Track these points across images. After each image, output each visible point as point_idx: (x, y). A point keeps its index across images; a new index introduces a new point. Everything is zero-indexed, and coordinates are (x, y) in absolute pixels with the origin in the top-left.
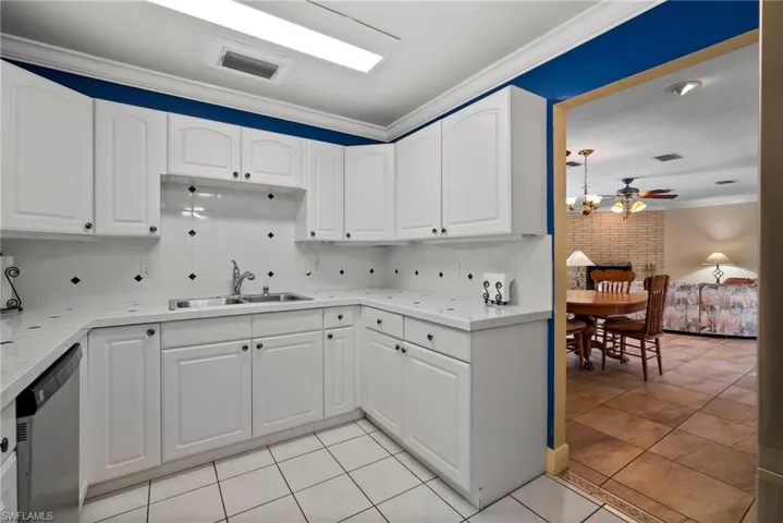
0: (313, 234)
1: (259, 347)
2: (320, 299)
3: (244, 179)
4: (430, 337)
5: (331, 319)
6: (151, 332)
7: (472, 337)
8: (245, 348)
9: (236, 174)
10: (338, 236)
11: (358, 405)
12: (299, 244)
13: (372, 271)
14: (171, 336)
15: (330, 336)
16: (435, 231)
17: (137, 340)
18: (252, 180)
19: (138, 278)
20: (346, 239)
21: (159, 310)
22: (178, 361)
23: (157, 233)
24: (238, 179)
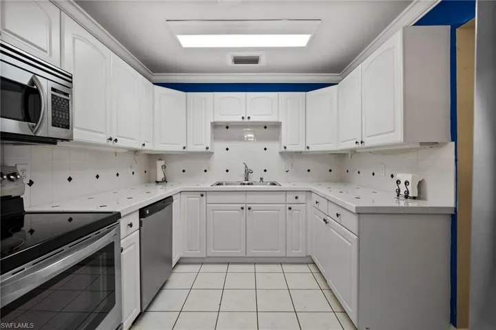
0: (285, 148)
1: (249, 209)
2: (285, 186)
3: (247, 120)
4: (338, 215)
5: (291, 197)
6: (202, 195)
7: (359, 218)
8: (242, 208)
9: (243, 118)
10: (302, 148)
11: (309, 254)
12: (281, 153)
13: (330, 171)
14: (211, 198)
15: (290, 208)
16: (357, 142)
17: (197, 198)
18: (251, 120)
19: (206, 171)
20: (307, 150)
21: (207, 186)
22: (213, 210)
23: (209, 150)
24: (245, 120)
